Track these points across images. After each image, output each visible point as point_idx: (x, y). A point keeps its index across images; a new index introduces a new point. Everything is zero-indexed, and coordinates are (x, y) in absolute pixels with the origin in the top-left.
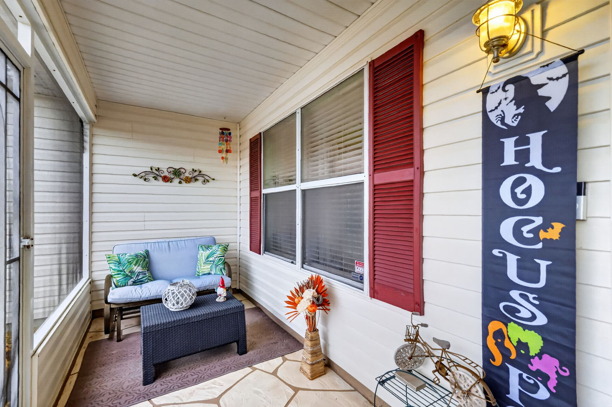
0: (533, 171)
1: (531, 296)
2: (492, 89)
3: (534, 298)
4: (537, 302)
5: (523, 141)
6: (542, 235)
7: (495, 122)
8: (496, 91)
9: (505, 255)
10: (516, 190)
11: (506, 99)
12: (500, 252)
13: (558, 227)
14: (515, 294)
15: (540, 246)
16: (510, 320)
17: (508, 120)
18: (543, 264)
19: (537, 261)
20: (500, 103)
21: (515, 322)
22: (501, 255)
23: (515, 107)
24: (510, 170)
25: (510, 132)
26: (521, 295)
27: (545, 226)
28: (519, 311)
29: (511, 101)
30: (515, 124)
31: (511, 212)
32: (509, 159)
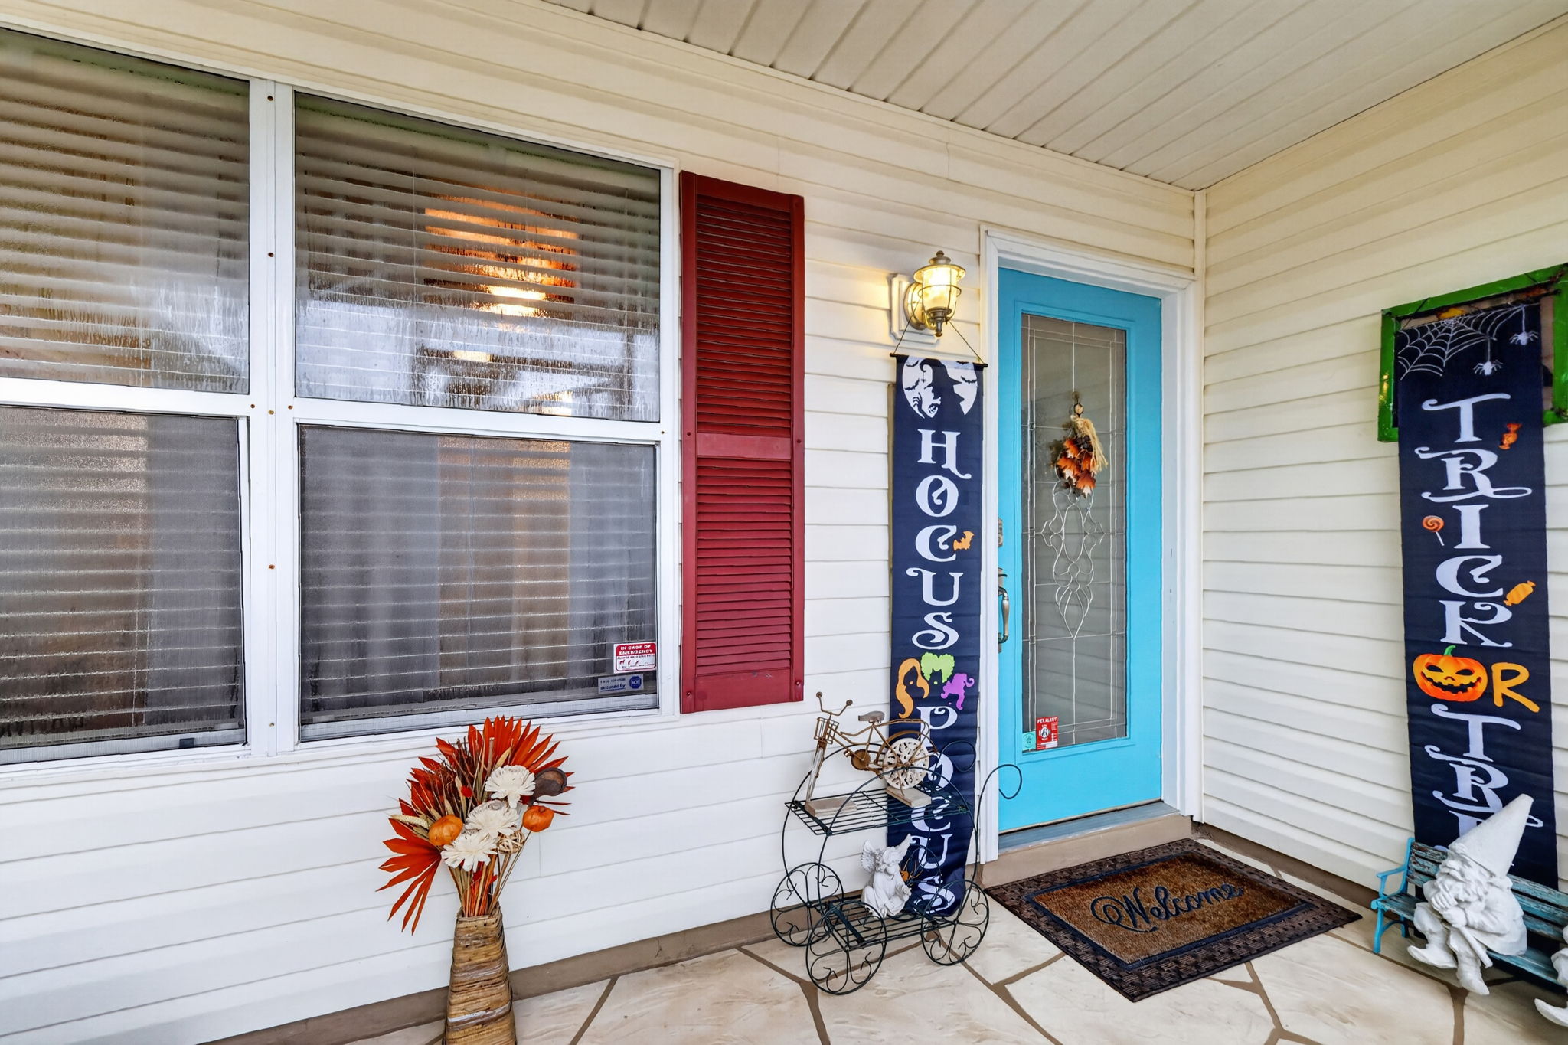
0: (948, 473)
1: (945, 615)
2: (910, 361)
3: (948, 617)
4: (950, 620)
5: (938, 438)
6: (957, 546)
7: (912, 404)
8: (914, 366)
9: (920, 574)
10: (933, 495)
11: (923, 381)
12: (915, 571)
13: (969, 535)
14: (929, 618)
15: (953, 558)
16: (924, 651)
17: (925, 408)
18: (957, 576)
19: (951, 574)
20: (917, 383)
21: (930, 651)
22: (916, 574)
23: (932, 395)
24: (927, 470)
25: (927, 423)
26: (936, 618)
27: (959, 536)
28: (933, 637)
29: (929, 386)
30: (932, 415)
31: (928, 521)
32: (926, 457)
